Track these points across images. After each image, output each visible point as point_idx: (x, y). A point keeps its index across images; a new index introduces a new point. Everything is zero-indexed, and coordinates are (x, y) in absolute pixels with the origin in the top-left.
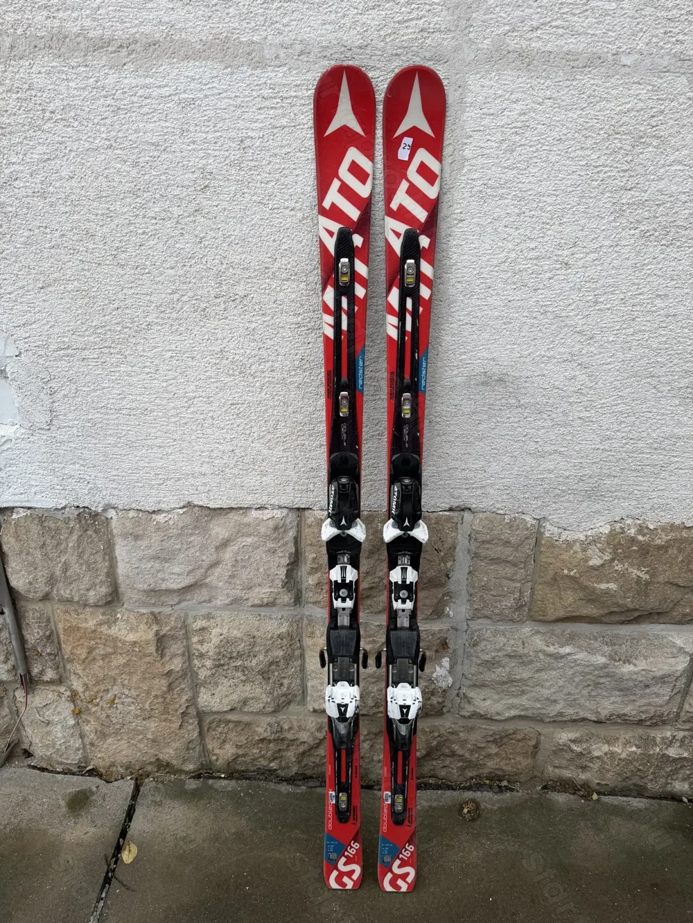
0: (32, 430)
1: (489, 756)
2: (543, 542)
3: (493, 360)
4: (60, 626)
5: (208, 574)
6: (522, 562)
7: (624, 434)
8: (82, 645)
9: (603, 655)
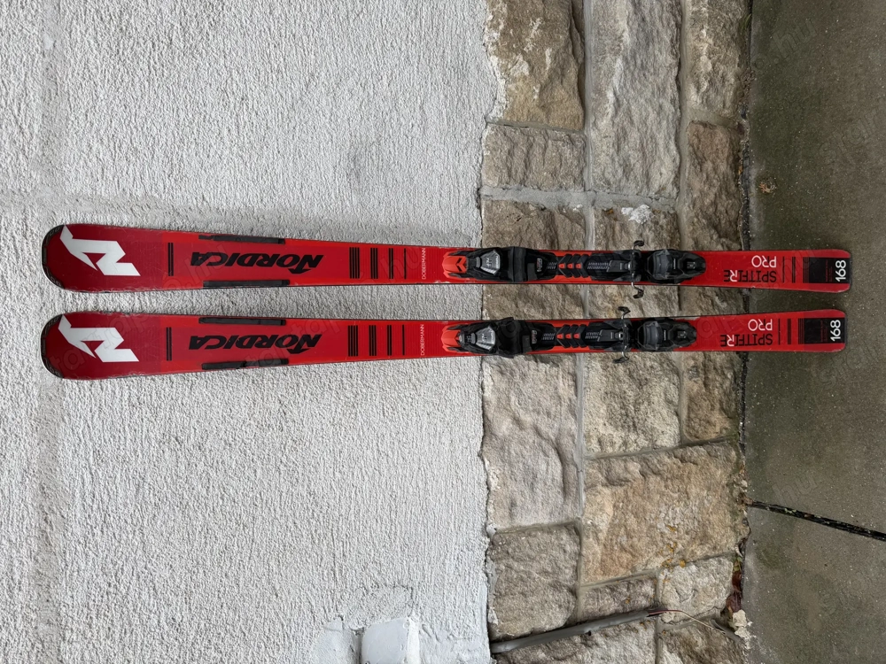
0: (412, 604)
1: (715, 170)
2: (508, 119)
3: (334, 167)
4: (600, 578)
5: (547, 438)
6: (528, 139)
7: (403, 44)
8: (618, 557)
9: (615, 61)
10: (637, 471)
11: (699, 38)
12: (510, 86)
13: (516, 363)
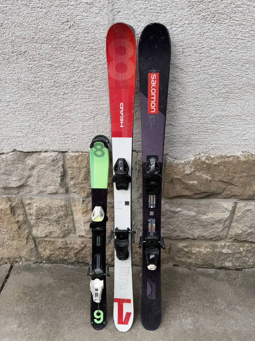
2: (167, 165)
5: (27, 181)
9: (194, 212)
10: (19, 219)
11: (206, 247)
13: (59, 167)
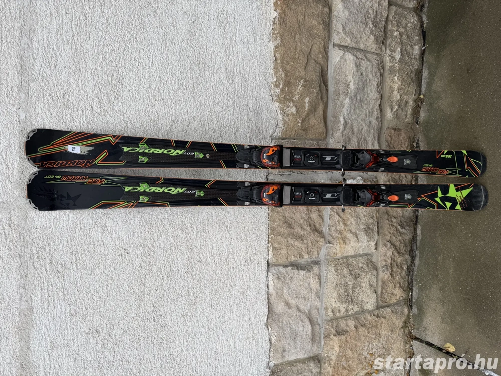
2: (284, 137)
5: (303, 312)
7: (225, 99)
8: (341, 373)
9: (345, 99)
10: (353, 326)
11: (393, 81)
12: (285, 118)
13: (286, 272)
